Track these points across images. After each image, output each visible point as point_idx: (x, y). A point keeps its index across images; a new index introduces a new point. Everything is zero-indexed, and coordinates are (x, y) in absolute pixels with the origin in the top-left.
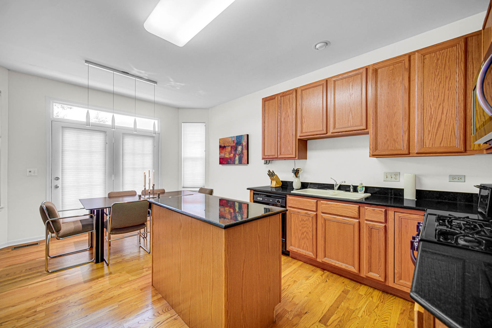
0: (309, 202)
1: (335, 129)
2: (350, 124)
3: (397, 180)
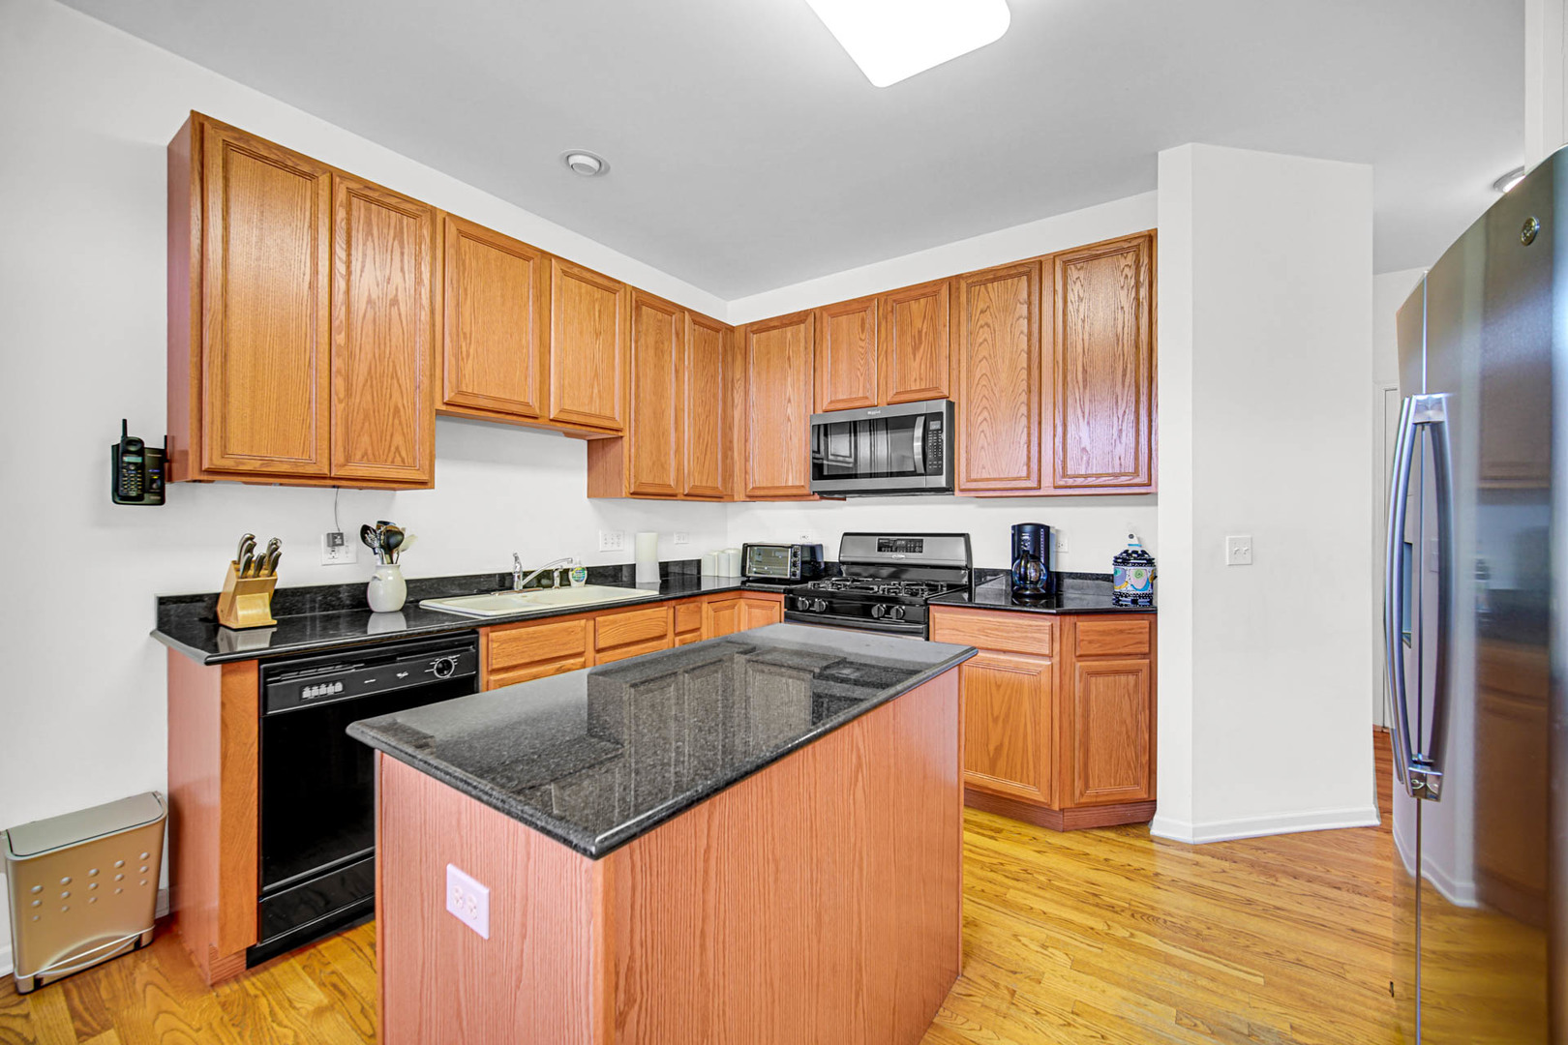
0: (565, 630)
1: (562, 411)
2: (594, 409)
3: (620, 548)
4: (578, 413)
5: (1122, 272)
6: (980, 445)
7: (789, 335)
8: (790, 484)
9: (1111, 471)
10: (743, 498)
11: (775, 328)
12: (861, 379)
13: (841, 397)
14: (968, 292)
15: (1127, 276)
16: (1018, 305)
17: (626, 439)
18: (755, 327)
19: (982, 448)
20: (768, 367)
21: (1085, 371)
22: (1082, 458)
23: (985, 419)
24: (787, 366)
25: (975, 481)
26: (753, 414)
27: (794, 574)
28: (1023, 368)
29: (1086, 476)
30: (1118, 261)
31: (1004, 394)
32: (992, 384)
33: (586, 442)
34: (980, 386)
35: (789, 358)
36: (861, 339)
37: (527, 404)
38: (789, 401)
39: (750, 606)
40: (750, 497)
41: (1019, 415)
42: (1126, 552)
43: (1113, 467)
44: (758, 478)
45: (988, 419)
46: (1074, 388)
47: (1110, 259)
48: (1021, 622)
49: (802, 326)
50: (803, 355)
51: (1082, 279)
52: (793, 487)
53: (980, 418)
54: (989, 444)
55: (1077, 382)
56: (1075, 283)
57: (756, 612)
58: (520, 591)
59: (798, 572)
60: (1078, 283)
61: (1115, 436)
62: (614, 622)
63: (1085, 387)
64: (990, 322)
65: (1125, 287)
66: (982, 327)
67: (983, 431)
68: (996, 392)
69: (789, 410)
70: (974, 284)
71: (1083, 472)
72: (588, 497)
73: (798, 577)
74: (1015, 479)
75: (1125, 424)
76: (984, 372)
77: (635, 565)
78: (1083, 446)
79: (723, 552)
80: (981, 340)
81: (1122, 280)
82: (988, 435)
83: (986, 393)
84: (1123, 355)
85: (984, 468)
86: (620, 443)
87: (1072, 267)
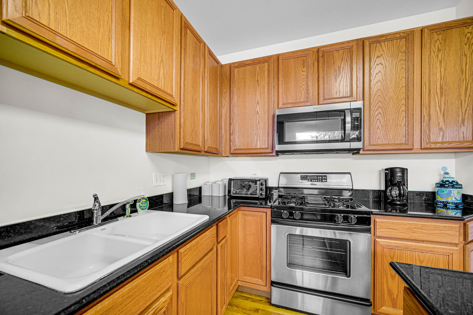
1: (139, 79)
2: (161, 85)
3: (164, 184)
4: (150, 85)
5: (466, 36)
6: (377, 127)
7: (258, 68)
8: (258, 147)
9: (457, 140)
10: (228, 154)
11: (248, 65)
12: (303, 92)
13: (290, 101)
14: (370, 47)
15: (468, 38)
16: (400, 53)
17: (178, 112)
18: (236, 65)
19: (378, 128)
20: (245, 86)
21: (441, 88)
22: (439, 133)
23: (380, 113)
24: (257, 85)
25: (374, 145)
26: (235, 110)
27: (261, 195)
28: (403, 86)
29: (443, 143)
30: (463, 30)
31: (391, 100)
32: (385, 95)
33: (145, 115)
34: (376, 96)
35: (258, 81)
36: (303, 71)
37: (110, 63)
38: (258, 103)
39: (245, 215)
40: (232, 154)
41: (400, 112)
42: (443, 181)
43: (459, 138)
44: (238, 143)
45: (382, 113)
46: (434, 97)
47: (458, 29)
48: (438, 224)
49: (266, 64)
50: (266, 78)
51: (440, 39)
52: (260, 149)
53: (377, 113)
54: (382, 126)
55: (437, 93)
56: (436, 42)
57: (249, 218)
58: (100, 225)
59: (264, 193)
60: (438, 42)
61: (460, 122)
62: (190, 249)
63: (441, 96)
64: (383, 62)
65: (468, 44)
66: (378, 65)
67: (378, 119)
68: (387, 99)
69: (258, 109)
70: (373, 42)
71: (440, 140)
72: (147, 151)
73: (264, 196)
74: (398, 144)
75: (466, 116)
76: (379, 88)
77: (172, 193)
78: (440, 127)
79: (215, 183)
80: (377, 72)
81: (466, 40)
82: (382, 121)
83: (381, 99)
84: (466, 80)
85: (379, 138)
86: (173, 115)
87: (435, 34)
